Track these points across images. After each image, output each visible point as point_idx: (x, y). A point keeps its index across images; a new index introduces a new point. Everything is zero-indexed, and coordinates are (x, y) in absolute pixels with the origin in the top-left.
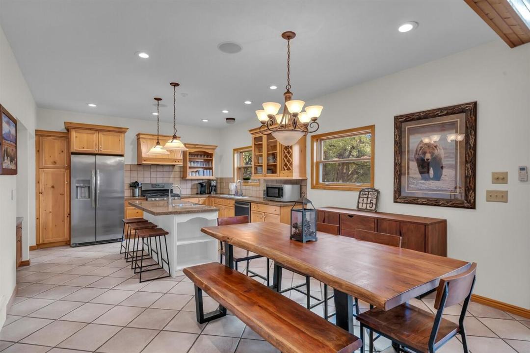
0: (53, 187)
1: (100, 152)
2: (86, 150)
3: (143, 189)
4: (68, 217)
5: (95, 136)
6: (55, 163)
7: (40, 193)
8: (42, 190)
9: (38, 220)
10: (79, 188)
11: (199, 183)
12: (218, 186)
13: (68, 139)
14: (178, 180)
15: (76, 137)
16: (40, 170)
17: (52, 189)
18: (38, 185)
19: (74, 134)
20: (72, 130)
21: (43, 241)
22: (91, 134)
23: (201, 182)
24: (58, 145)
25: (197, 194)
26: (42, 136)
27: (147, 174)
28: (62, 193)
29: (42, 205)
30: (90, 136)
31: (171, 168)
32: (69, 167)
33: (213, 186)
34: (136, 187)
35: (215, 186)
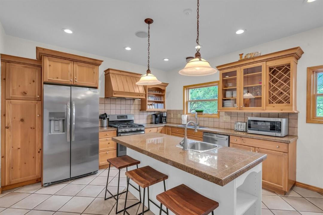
0: (22, 120)
1: (75, 83)
2: (60, 80)
3: (110, 120)
4: (39, 152)
5: (70, 67)
6: (25, 93)
7: (6, 128)
8: (8, 124)
9: (3, 159)
10: (52, 121)
11: (154, 114)
12: (168, 117)
13: (40, 68)
14: (137, 112)
15: (50, 66)
16: (7, 101)
17: (21, 122)
18: (4, 118)
19: (47, 62)
20: (45, 57)
21: (10, 182)
22: (66, 63)
23: (155, 113)
24: (29, 74)
25: (151, 123)
26: (9, 62)
27: (113, 106)
28: (32, 126)
29: (9, 142)
30: (65, 66)
31: (132, 101)
32: (41, 99)
33: (164, 117)
34: (104, 119)
35: (166, 117)
